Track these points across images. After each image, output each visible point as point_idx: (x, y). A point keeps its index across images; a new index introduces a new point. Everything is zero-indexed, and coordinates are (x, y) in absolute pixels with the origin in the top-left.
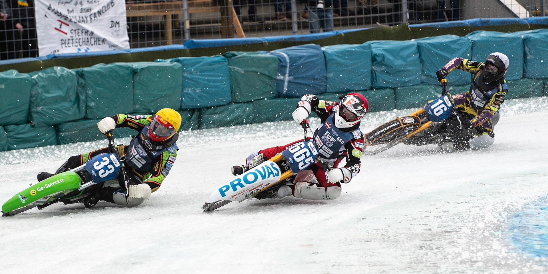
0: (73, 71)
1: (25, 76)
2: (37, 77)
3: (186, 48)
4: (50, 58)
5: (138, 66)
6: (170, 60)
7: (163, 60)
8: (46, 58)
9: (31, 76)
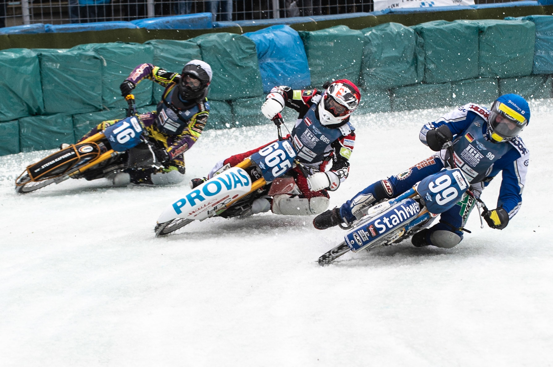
0: (411, 29)
1: (357, 32)
2: (370, 35)
3: (540, 4)
4: (385, 13)
5: (485, 24)
6: (521, 18)
7: (514, 18)
8: (381, 13)
9: (364, 33)
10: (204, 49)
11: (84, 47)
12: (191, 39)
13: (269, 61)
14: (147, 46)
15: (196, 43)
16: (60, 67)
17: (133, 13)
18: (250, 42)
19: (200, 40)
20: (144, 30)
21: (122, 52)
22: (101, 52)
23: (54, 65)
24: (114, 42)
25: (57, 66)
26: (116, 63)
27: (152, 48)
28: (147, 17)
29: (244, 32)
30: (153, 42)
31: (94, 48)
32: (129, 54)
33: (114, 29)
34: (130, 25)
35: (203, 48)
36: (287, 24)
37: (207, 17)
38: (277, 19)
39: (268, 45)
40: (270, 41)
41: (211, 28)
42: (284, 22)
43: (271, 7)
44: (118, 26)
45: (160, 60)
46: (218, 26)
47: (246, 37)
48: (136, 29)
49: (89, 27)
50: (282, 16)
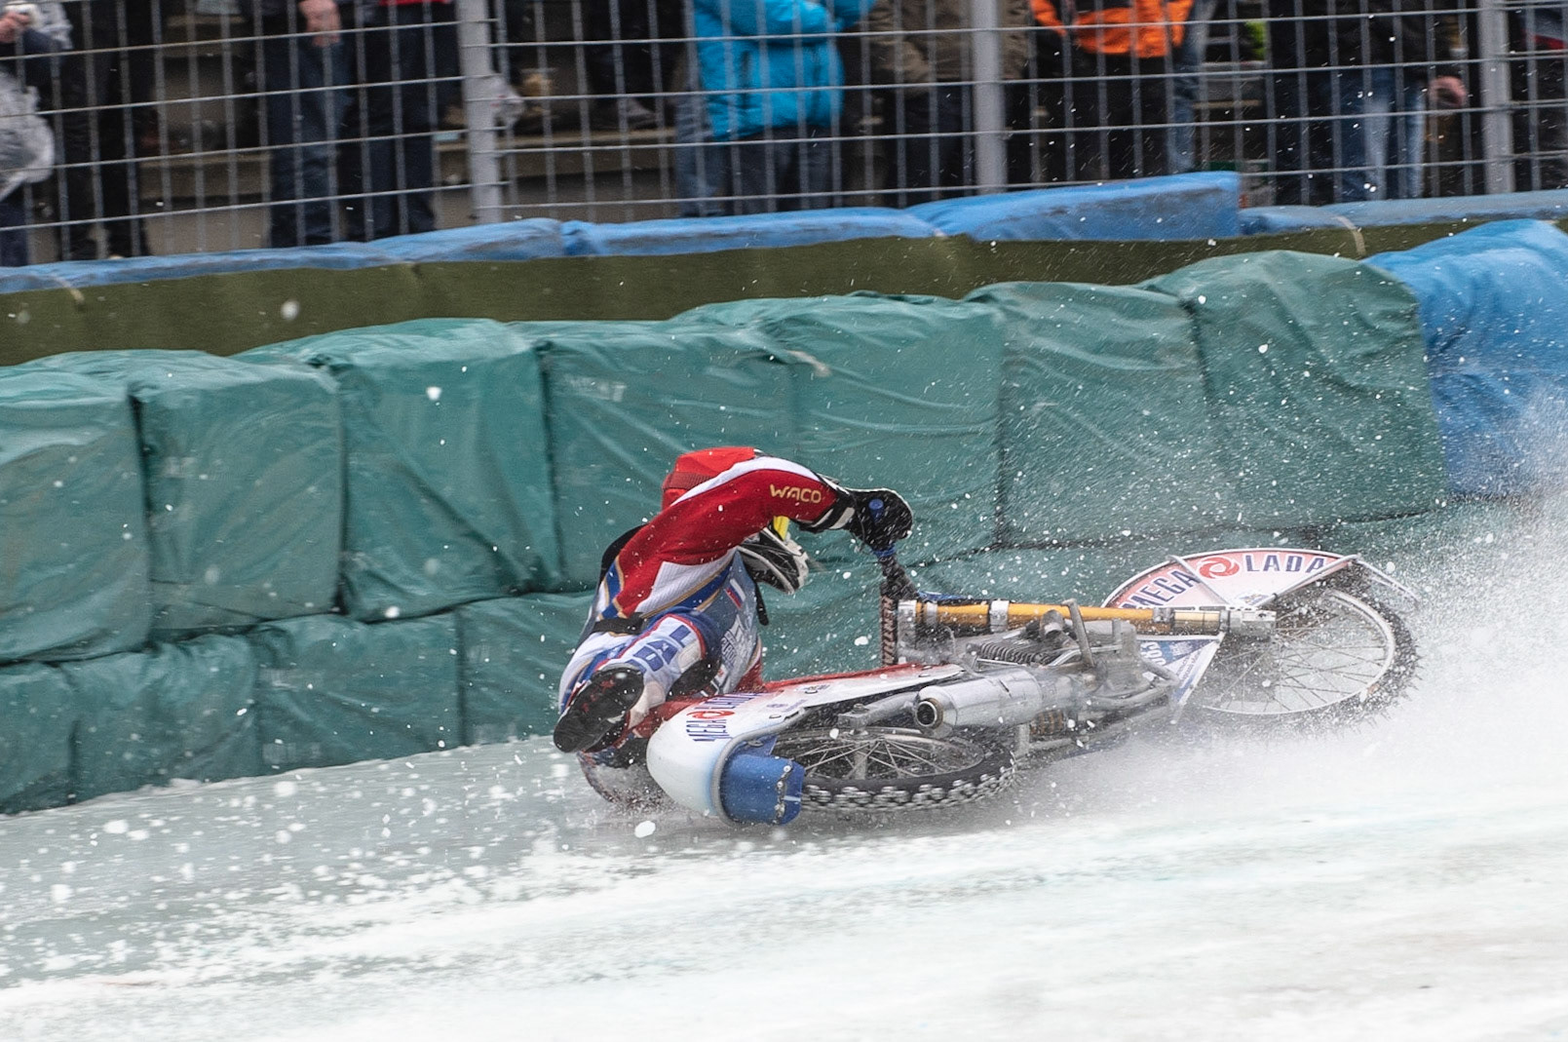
10: (1208, 322)
11: (721, 316)
12: (1157, 280)
13: (1474, 367)
14: (979, 309)
15: (1175, 295)
16: (625, 393)
17: (917, 177)
18: (1396, 292)
19: (1193, 283)
20: (965, 243)
21: (875, 336)
22: (793, 334)
23: (603, 388)
24: (842, 291)
25: (612, 392)
26: (851, 378)
27: (999, 316)
28: (974, 193)
29: (1371, 251)
30: (1003, 290)
31: (765, 319)
32: (909, 341)
33: (841, 239)
34: (910, 222)
35: (1207, 315)
36: (1544, 215)
37: (1217, 191)
38: (1503, 197)
39: (1468, 302)
40: (1476, 286)
41: (1237, 235)
42: (1535, 209)
43: (1479, 151)
44: (860, 228)
45: (1031, 365)
46: (1262, 225)
47: (1379, 269)
48: (932, 238)
49: (739, 234)
50: (1522, 183)
